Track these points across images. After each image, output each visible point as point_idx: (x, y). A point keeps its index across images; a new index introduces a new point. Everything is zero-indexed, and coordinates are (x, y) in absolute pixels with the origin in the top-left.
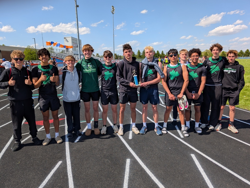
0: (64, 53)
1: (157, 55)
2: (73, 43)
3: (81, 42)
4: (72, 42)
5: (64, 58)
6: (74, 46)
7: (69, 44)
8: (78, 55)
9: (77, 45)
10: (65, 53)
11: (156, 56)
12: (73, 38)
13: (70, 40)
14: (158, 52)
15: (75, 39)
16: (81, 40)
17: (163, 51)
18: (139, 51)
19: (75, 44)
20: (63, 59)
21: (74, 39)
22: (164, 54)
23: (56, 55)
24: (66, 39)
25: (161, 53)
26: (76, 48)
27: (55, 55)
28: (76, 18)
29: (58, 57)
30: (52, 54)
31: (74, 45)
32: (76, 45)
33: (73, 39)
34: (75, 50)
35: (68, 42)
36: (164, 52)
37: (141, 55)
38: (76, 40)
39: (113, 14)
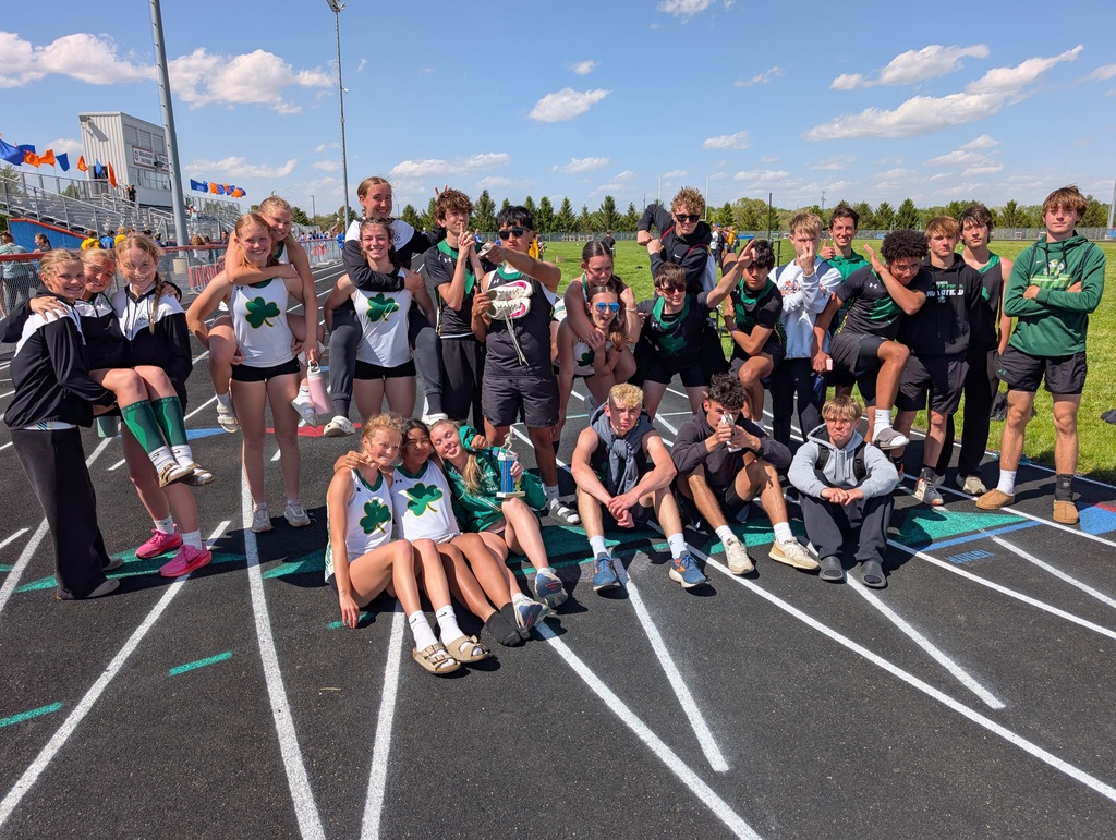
0: (84, 197)
1: (540, 217)
2: (131, 144)
4: (126, 143)
6: (140, 162)
7: (113, 152)
8: (170, 209)
9: (153, 160)
10: (92, 195)
12: (129, 122)
13: (113, 128)
14: (545, 202)
15: (144, 128)
17: (566, 202)
19: (141, 154)
20: (82, 230)
21: (134, 124)
22: (573, 212)
23: (40, 207)
24: (91, 125)
25: (557, 210)
26: (151, 175)
27: (31, 208)
29: (52, 220)
30: (15, 203)
31: (140, 157)
32: (147, 155)
33: (131, 126)
34: (146, 182)
35: (102, 138)
36: (571, 202)
38: (152, 131)
39: (336, 9)
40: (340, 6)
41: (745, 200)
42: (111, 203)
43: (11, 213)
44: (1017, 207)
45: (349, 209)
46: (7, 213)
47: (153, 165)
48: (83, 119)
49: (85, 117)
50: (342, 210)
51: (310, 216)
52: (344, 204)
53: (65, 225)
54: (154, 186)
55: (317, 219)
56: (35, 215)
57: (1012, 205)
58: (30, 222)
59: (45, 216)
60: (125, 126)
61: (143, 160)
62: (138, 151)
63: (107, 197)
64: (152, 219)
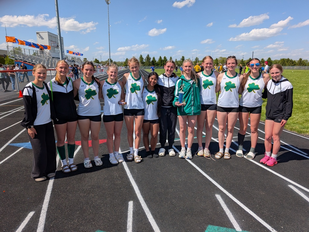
0: (36, 55)
1: (163, 62)
2: (50, 40)
3: (63, 40)
4: (49, 40)
5: (37, 63)
6: (53, 45)
7: (46, 42)
8: (59, 58)
9: (56, 45)
10: (39, 56)
11: (162, 64)
12: (50, 34)
13: (45, 36)
14: (165, 58)
15: (54, 36)
16: (63, 38)
18: (141, 56)
19: (53, 43)
20: (35, 64)
21: (52, 35)
23: (23, 58)
24: (40, 35)
26: (56, 49)
27: (21, 58)
28: (56, 12)
29: (27, 61)
30: (17, 56)
31: (53, 44)
32: (55, 44)
33: (51, 35)
34: (54, 51)
35: (42, 39)
36: (172, 58)
37: (144, 61)
38: (56, 37)
39: (108, 4)
40: (109, 2)
41: (221, 57)
42: (44, 57)
43: (15, 59)
44: (302, 60)
45: (111, 59)
46: (14, 59)
47: (56, 46)
48: (37, 33)
49: (38, 33)
50: (109, 59)
51: (100, 61)
52: (109, 58)
53: (30, 62)
54: (56, 52)
55: (102, 62)
56: (22, 60)
57: (301, 59)
58: (20, 62)
59: (25, 60)
60: (49, 35)
61: (54, 45)
62: (52, 42)
63: (43, 55)
64: (55, 61)
